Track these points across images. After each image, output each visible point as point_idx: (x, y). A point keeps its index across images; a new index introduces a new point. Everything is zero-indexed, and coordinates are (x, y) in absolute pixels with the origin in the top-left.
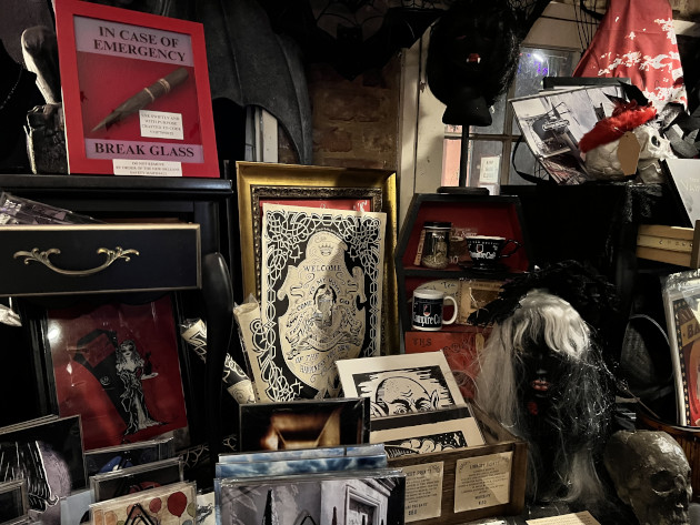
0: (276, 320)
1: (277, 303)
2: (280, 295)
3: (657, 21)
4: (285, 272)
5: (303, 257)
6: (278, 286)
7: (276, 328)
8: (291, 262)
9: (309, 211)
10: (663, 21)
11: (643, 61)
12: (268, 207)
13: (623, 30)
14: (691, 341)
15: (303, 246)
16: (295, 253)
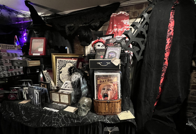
0: (59, 74)
1: (60, 72)
2: (60, 71)
3: (122, 21)
4: (61, 68)
5: (65, 66)
6: (60, 69)
7: (59, 75)
8: (63, 67)
9: (66, 60)
10: (123, 21)
11: (118, 30)
12: (58, 59)
13: (113, 24)
14: (101, 83)
15: (65, 65)
16: (64, 65)
